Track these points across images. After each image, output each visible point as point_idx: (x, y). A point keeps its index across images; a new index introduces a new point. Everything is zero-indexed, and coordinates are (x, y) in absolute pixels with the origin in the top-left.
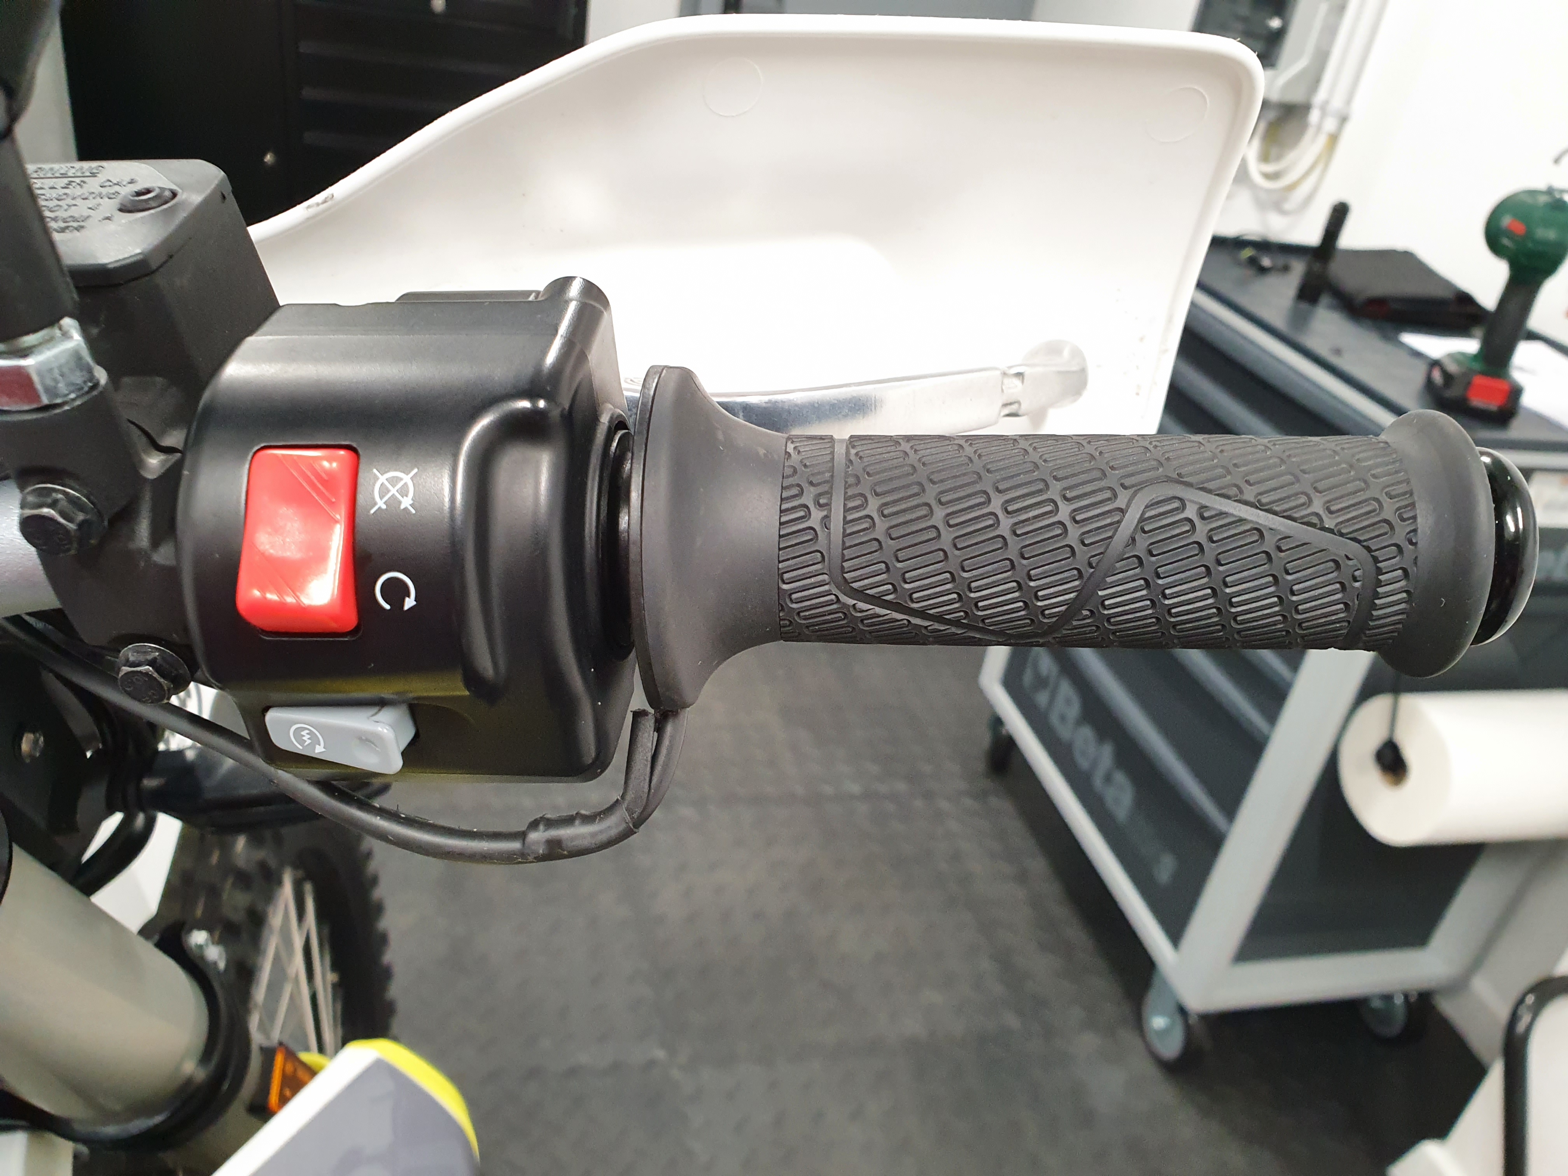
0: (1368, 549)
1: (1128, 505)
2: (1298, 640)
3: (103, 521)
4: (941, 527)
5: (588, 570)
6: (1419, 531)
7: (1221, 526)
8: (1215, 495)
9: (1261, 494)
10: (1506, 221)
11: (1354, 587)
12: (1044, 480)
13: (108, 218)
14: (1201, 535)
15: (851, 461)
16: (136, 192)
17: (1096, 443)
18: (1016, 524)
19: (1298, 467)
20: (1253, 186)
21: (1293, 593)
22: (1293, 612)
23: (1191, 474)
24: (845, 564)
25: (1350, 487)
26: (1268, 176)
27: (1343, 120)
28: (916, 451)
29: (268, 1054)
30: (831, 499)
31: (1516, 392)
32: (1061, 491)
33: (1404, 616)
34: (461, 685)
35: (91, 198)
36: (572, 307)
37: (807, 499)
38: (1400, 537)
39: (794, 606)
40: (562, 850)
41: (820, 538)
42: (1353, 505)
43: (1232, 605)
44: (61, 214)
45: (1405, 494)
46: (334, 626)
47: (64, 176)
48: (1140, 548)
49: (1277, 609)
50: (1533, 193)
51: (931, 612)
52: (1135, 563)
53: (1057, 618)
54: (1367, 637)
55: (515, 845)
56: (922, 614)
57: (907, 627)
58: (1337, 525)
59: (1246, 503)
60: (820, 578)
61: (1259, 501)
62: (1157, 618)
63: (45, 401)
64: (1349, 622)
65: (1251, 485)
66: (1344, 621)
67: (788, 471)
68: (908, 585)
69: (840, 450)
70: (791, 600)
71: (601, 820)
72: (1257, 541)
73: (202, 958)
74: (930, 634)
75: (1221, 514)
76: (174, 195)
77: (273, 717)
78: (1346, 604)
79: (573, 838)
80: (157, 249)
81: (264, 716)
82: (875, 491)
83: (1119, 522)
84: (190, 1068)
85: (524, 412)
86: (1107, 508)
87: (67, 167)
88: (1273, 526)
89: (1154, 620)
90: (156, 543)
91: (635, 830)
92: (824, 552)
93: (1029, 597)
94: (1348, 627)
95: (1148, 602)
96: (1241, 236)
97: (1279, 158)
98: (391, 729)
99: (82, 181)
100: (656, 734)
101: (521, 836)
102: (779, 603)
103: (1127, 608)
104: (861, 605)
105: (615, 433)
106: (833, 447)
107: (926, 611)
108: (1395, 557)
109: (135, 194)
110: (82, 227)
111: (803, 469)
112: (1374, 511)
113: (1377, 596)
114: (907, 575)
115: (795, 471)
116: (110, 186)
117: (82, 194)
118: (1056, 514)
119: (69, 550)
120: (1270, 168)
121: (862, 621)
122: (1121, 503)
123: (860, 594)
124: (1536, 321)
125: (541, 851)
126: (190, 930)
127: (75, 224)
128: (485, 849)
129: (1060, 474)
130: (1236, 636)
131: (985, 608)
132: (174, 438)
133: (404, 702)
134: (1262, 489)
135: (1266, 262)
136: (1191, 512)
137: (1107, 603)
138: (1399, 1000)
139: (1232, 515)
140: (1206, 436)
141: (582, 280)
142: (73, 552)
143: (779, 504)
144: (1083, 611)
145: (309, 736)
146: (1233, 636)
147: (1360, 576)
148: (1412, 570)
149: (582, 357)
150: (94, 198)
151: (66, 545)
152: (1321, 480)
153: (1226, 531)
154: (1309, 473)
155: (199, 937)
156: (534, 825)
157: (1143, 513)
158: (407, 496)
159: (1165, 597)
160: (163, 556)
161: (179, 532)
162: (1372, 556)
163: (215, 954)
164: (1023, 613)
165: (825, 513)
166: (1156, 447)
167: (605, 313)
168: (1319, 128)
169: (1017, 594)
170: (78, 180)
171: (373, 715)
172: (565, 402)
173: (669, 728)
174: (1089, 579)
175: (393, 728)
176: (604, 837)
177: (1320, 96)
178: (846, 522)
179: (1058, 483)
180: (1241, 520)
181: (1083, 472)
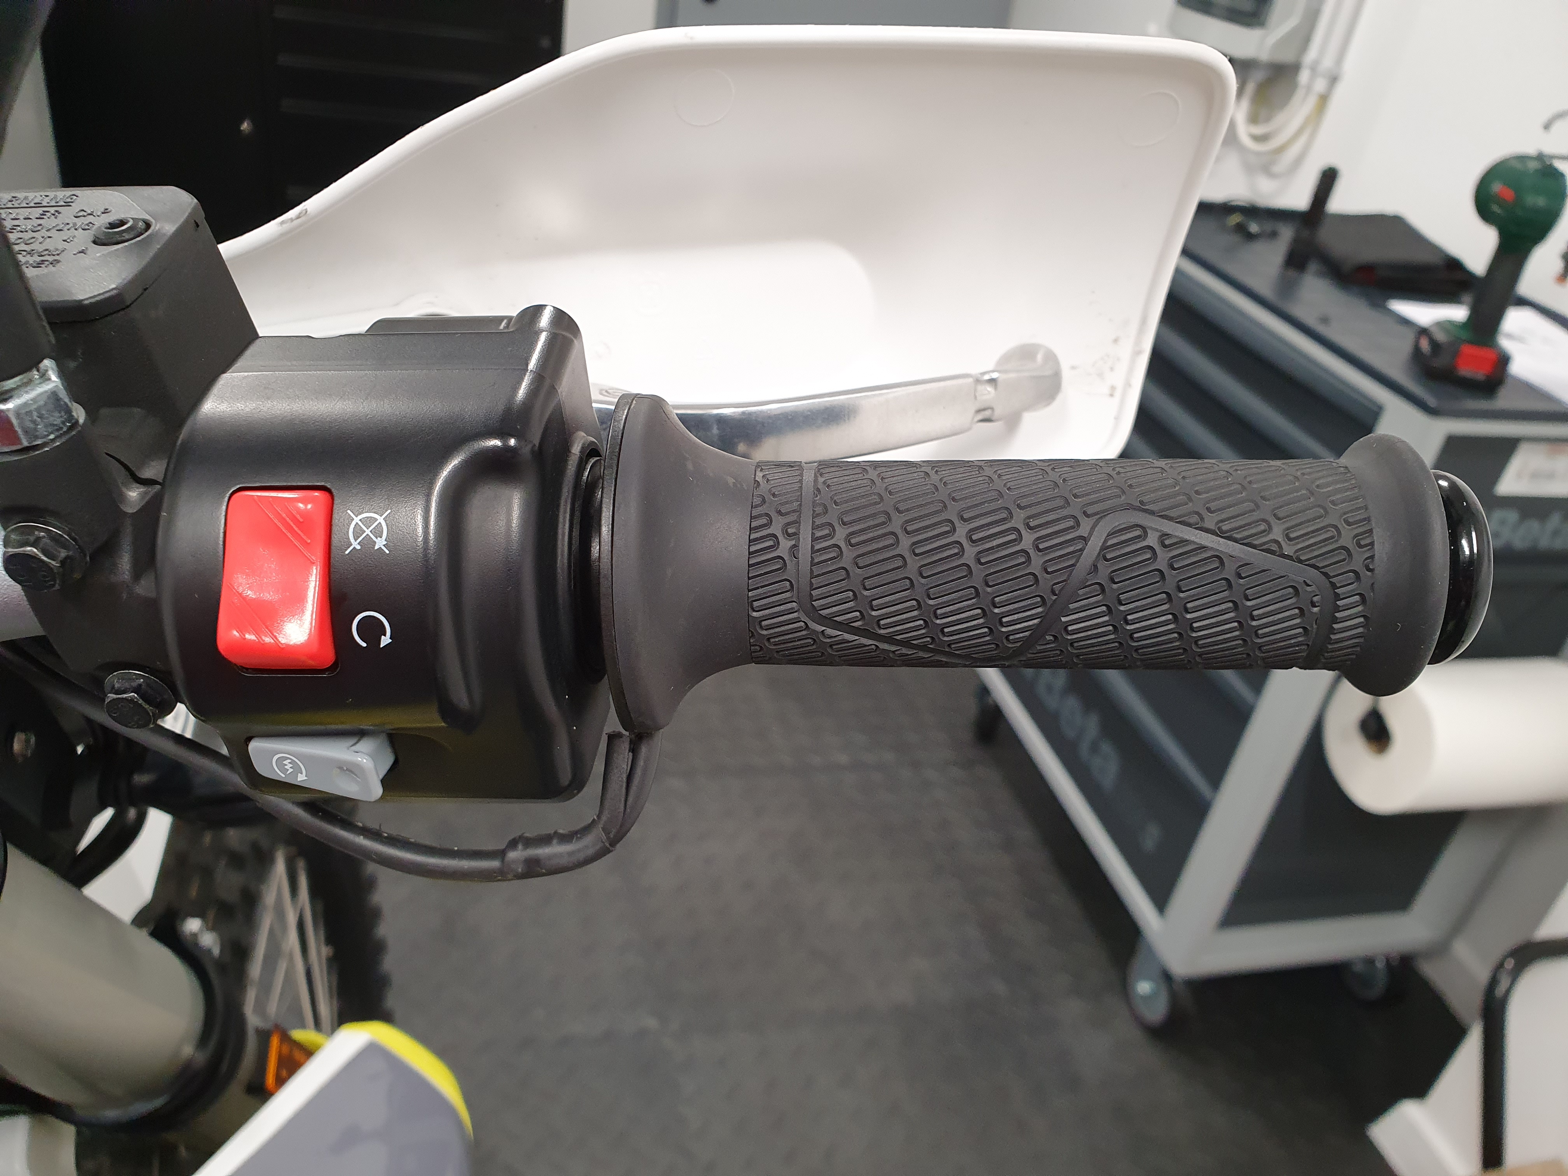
0: (1326, 575)
1: (1091, 534)
2: (1259, 662)
3: (85, 555)
4: (907, 555)
5: (561, 601)
6: (1376, 557)
7: (1181, 554)
8: (1176, 522)
9: (1222, 521)
10: (1497, 187)
11: (1312, 612)
12: (1007, 509)
13: (82, 252)
14: (1162, 563)
15: (818, 490)
16: (110, 224)
17: (1061, 470)
18: (980, 552)
19: (1260, 493)
20: (1242, 148)
21: (1253, 618)
22: (1254, 636)
23: (1153, 502)
24: (814, 593)
25: (1310, 514)
26: (1257, 139)
27: (1334, 80)
28: (883, 479)
29: (264, 1036)
30: (798, 529)
31: (1504, 360)
32: (1025, 520)
33: (1362, 640)
34: (436, 716)
35: (65, 229)
36: (543, 337)
37: (776, 528)
38: (1357, 564)
39: (764, 632)
40: (541, 868)
41: (788, 567)
42: (1313, 532)
43: (1193, 629)
44: (36, 246)
45: (1364, 520)
46: (312, 663)
47: (38, 205)
48: (1102, 576)
49: (1237, 633)
50: (1522, 159)
51: (898, 638)
52: (1097, 591)
53: (1022, 642)
54: (1325, 659)
55: (495, 864)
56: (889, 639)
57: (875, 651)
58: (1296, 551)
59: (1207, 531)
60: (789, 606)
61: (1219, 528)
62: (1120, 643)
63: (25, 443)
64: (1308, 645)
65: (1212, 512)
66: (1304, 644)
67: (757, 501)
68: (876, 612)
69: (808, 477)
70: (761, 627)
71: (578, 839)
72: (1217, 568)
73: (196, 944)
74: (897, 658)
75: (1184, 542)
76: (148, 226)
77: (256, 747)
78: (1304, 628)
79: (550, 857)
80: (132, 282)
81: (248, 746)
82: (842, 520)
83: (1082, 550)
84: (188, 1050)
85: (495, 448)
86: (1068, 537)
87: (41, 196)
88: (1233, 554)
89: (1116, 644)
90: (137, 574)
91: (611, 848)
92: (792, 581)
93: (994, 623)
94: (1307, 650)
95: (1111, 628)
96: (1229, 202)
97: (1268, 120)
98: (370, 759)
99: (56, 211)
100: (631, 754)
101: (500, 854)
102: (749, 630)
103: (1090, 633)
104: (830, 631)
105: (586, 463)
106: (801, 475)
107: (893, 637)
108: (1352, 583)
109: (108, 225)
110: (58, 261)
111: (772, 498)
112: (1332, 537)
113: (1336, 621)
114: (874, 603)
115: (764, 501)
116: (84, 216)
117: (57, 225)
118: (1019, 544)
119: (54, 585)
120: (1258, 130)
121: (831, 646)
122: (1083, 531)
123: (828, 621)
124: (1526, 286)
125: (520, 870)
126: (184, 919)
127: (50, 258)
128: (466, 867)
129: (1024, 502)
130: (1197, 658)
131: (951, 634)
132: (153, 470)
133: (383, 732)
134: (1223, 516)
135: (1254, 228)
136: (1152, 540)
137: (1070, 628)
138: (1380, 965)
139: (1194, 542)
140: (1170, 461)
141: (552, 309)
142: (57, 587)
143: (748, 533)
144: (1047, 637)
145: (291, 766)
146: (1194, 658)
147: (1318, 602)
148: (1369, 595)
149: (553, 390)
150: (68, 230)
151: (49, 581)
152: (1281, 507)
153: (1186, 558)
154: (1269, 500)
155: (193, 925)
156: (513, 844)
157: (1105, 541)
158: (381, 538)
159: (1127, 622)
160: (144, 588)
161: (159, 565)
162: (1330, 582)
163: (209, 941)
164: (988, 638)
165: (793, 542)
166: (1119, 473)
167: (575, 341)
168: (1309, 88)
169: (981, 621)
170: (52, 210)
171: (352, 746)
172: (535, 436)
173: (644, 750)
174: (1051, 606)
175: (371, 757)
176: (581, 856)
177: (1311, 55)
178: (814, 551)
179: (1022, 511)
180: (1203, 548)
181: (1047, 500)
